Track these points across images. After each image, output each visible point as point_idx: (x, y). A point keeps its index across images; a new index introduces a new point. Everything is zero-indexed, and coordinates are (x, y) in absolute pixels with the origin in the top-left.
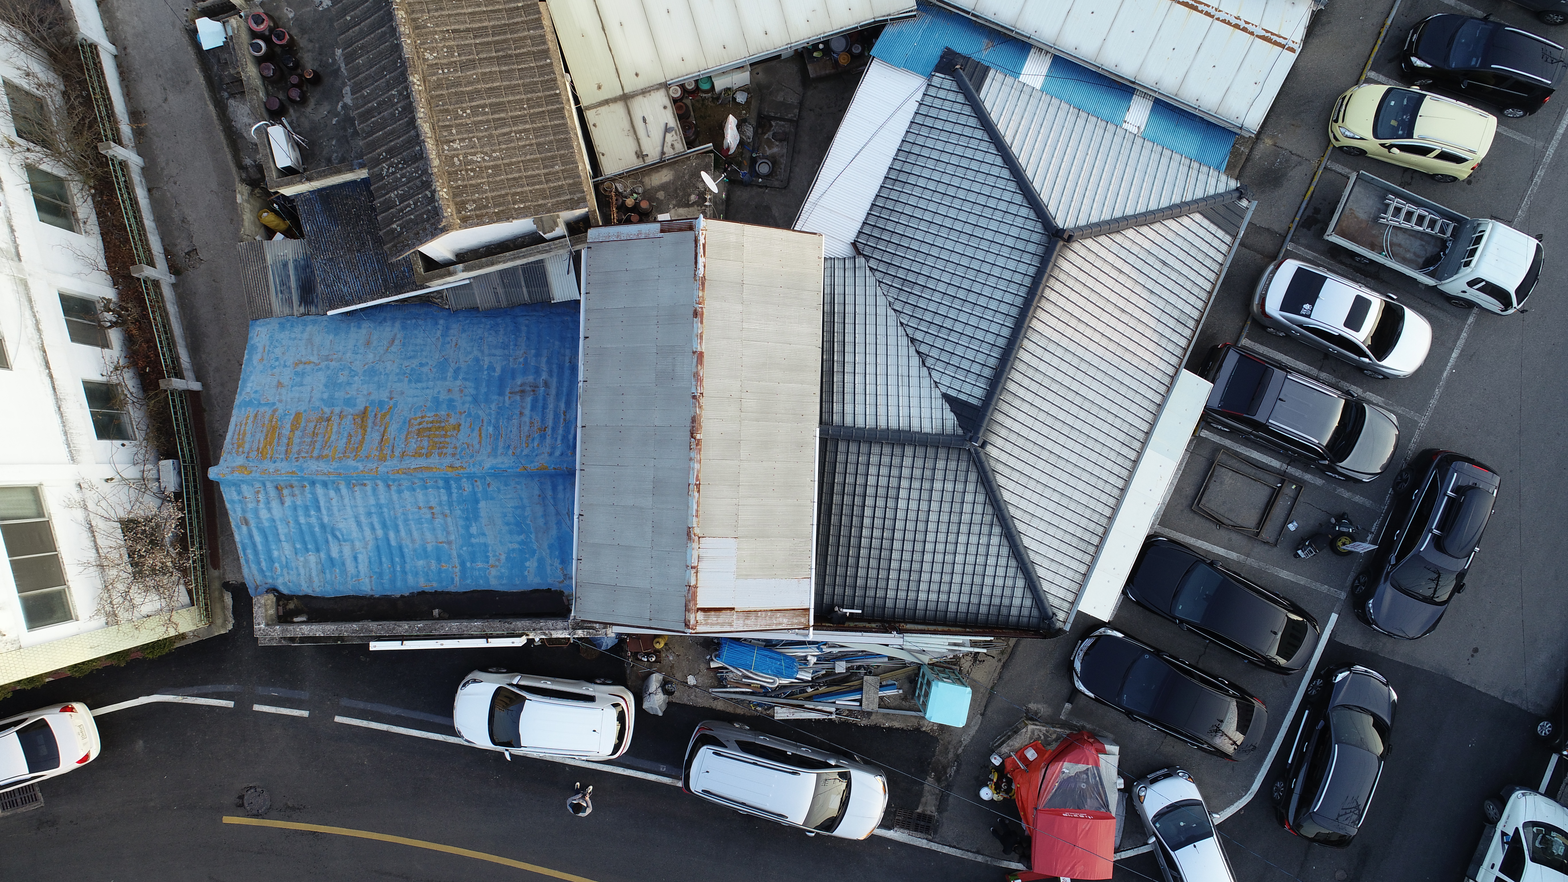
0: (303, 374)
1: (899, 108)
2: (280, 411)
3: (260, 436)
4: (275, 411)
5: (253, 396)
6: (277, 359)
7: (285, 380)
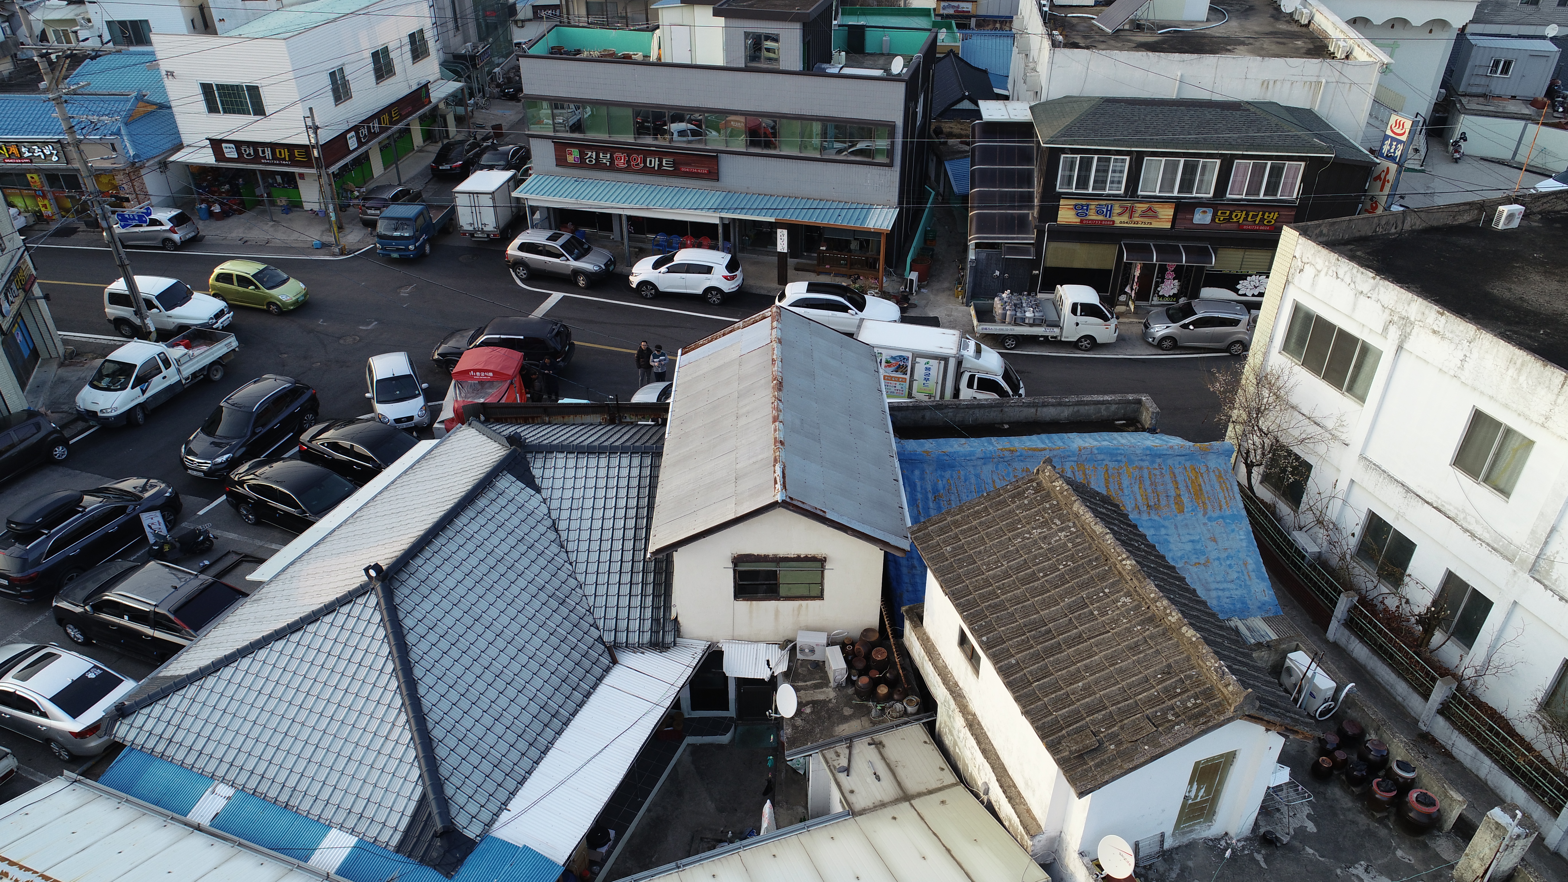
0: (1196, 552)
1: (535, 803)
2: (1200, 515)
3: (1206, 488)
4: (1205, 514)
5: (1234, 526)
6: (1230, 566)
7: (1211, 545)
